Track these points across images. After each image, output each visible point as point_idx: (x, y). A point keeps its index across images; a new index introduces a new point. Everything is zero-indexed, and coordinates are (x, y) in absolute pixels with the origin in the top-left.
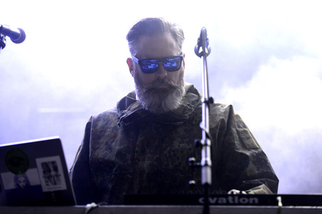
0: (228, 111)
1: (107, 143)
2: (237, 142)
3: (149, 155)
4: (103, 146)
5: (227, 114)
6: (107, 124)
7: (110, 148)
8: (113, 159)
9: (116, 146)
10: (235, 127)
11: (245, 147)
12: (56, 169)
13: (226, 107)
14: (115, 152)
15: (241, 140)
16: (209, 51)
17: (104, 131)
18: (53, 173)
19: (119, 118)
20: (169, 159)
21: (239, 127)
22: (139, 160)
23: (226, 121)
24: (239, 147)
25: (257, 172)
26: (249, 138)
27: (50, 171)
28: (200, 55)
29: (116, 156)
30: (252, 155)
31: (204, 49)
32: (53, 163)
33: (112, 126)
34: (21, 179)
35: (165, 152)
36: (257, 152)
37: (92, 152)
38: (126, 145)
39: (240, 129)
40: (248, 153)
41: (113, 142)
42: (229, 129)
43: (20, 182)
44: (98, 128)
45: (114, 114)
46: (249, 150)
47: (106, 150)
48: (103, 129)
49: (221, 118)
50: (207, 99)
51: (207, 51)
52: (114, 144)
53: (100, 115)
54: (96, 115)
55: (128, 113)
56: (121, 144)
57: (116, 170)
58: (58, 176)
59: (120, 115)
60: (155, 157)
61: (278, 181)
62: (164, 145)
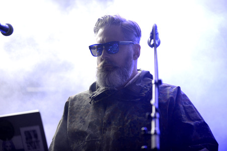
0: (176, 91)
1: (81, 118)
2: (183, 116)
3: (114, 126)
4: (78, 120)
5: (176, 94)
6: (81, 103)
7: (84, 122)
8: (86, 129)
9: (88, 119)
10: (182, 104)
11: (190, 118)
12: (36, 136)
13: (174, 88)
14: (87, 124)
15: (187, 114)
16: (159, 43)
17: (79, 108)
18: (34, 139)
19: (90, 98)
20: (130, 129)
21: (185, 104)
22: (106, 130)
23: (175, 98)
24: (185, 119)
25: (200, 138)
26: (193, 112)
27: (31, 138)
28: (152, 46)
29: (89, 127)
30: (196, 125)
31: (154, 41)
32: (34, 131)
33: (85, 104)
34: (8, 144)
35: (127, 124)
36: (200, 122)
37: (69, 124)
38: (96, 119)
39: (186, 106)
40: (192, 123)
41: (86, 116)
42: (177, 105)
43: (7, 147)
44: (74, 106)
45: (87, 95)
46: (193, 121)
47: (80, 122)
48: (79, 107)
49: (171, 96)
50: (157, 81)
51: (157, 43)
52: (86, 118)
53: (76, 96)
54: (73, 96)
55: (97, 93)
56: (92, 118)
57: (88, 138)
58: (37, 141)
59: (91, 95)
60: (119, 128)
61: (218, 145)
62: (126, 118)
